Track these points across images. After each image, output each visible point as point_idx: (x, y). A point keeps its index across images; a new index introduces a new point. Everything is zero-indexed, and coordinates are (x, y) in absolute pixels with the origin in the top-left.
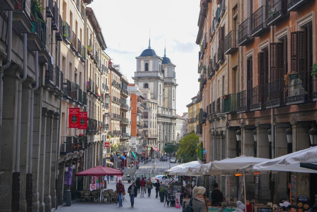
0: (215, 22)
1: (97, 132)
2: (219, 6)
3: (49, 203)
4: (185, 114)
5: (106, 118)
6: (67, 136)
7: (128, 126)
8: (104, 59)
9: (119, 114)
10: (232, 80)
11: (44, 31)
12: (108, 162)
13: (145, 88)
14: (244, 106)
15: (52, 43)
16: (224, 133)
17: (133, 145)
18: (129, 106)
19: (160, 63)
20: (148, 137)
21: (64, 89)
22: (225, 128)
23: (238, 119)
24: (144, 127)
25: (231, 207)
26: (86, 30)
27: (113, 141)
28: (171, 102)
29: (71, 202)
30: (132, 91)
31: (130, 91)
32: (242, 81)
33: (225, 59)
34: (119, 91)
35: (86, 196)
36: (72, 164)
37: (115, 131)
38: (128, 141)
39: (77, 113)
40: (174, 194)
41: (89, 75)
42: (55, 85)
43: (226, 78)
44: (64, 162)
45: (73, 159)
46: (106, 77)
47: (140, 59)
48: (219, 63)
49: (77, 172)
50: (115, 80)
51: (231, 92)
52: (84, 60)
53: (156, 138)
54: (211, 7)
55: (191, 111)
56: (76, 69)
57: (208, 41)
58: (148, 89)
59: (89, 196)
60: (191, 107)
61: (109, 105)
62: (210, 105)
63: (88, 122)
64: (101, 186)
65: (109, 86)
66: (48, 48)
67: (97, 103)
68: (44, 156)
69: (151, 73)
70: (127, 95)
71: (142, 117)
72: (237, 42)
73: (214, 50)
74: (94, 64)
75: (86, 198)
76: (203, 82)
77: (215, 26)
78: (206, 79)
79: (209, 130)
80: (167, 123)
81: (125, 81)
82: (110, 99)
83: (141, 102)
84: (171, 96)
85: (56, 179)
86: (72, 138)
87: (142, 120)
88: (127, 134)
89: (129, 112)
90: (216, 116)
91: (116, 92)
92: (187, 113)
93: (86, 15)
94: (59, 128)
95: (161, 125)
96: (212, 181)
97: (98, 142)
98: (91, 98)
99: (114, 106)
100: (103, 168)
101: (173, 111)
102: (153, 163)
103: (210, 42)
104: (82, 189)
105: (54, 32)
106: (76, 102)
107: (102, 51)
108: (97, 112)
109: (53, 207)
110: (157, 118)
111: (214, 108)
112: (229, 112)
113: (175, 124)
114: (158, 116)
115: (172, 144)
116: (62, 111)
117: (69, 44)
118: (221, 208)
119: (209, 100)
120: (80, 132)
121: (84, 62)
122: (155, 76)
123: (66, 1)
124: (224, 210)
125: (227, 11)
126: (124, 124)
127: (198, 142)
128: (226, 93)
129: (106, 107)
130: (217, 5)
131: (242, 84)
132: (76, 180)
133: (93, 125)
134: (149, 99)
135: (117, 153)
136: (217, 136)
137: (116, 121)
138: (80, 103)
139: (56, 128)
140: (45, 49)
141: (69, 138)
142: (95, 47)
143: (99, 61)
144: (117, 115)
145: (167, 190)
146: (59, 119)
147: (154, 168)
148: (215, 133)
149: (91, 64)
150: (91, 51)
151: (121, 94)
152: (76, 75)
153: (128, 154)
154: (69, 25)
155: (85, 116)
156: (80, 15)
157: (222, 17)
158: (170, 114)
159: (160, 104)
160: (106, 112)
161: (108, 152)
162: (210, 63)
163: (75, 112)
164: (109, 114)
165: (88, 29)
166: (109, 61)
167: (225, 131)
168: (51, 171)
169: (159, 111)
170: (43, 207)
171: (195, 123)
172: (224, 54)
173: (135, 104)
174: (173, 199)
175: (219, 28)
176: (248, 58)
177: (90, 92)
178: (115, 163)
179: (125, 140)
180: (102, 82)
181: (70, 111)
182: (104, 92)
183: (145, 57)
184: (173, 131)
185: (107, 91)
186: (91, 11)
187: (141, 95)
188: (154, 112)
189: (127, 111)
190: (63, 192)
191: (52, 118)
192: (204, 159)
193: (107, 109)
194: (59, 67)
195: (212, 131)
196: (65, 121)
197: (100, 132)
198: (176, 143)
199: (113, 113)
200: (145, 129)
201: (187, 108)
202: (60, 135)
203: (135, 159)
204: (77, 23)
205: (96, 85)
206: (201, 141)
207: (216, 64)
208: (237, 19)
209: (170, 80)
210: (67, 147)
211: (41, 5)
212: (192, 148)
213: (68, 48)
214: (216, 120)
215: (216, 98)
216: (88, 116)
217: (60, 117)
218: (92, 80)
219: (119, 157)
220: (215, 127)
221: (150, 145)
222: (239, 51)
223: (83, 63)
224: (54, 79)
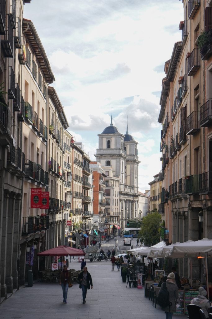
0: (177, 101)
1: (59, 211)
2: (181, 86)
3: (11, 284)
4: (147, 191)
5: (68, 196)
6: (29, 216)
7: (90, 204)
8: (66, 138)
9: (81, 192)
10: (194, 161)
11: (6, 114)
12: (70, 240)
13: (107, 165)
14: (206, 187)
15: (14, 126)
16: (186, 213)
17: (95, 223)
18: (91, 184)
19: (123, 141)
20: (110, 214)
21: (26, 170)
22: (188, 208)
23: (200, 200)
24: (106, 205)
25: (193, 291)
26: (48, 110)
27: (75, 219)
28: (134, 179)
29: (33, 283)
30: (94, 169)
31: (92, 169)
32: (204, 162)
33: (187, 139)
34: (81, 169)
35: (48, 276)
36: (33, 244)
37: (77, 209)
38: (91, 219)
39: (39, 193)
40: (136, 274)
41: (51, 154)
42: (17, 167)
43: (188, 158)
44: (25, 242)
45: (34, 239)
46: (68, 155)
47: (102, 137)
48: (181, 143)
49: (39, 252)
50: (77, 158)
51: (193, 173)
52: (46, 140)
53: (118, 216)
54: (173, 86)
55: (153, 189)
56: (38, 149)
57: (170, 120)
58: (110, 166)
59: (51, 276)
60: (153, 185)
61: (71, 183)
62: (173, 185)
63: (50, 201)
64: (63, 265)
65: (70, 164)
66: (10, 131)
67: (59, 182)
68: (6, 238)
69: (113, 151)
70: (89, 173)
71: (104, 195)
72: (199, 123)
73: (176, 130)
74: (56, 143)
75: (48, 278)
76: (165, 161)
77: (177, 106)
78: (168, 158)
79: (171, 209)
80: (129, 200)
81: (87, 159)
82: (72, 177)
83: (103, 180)
84: (134, 173)
85: (18, 260)
86: (34, 218)
87: (104, 198)
88: (89, 212)
89: (91, 190)
90: (178, 196)
91: (78, 171)
92: (149, 190)
93: (48, 95)
94: (21, 209)
95: (123, 203)
96: (174, 261)
97: (60, 221)
98: (53, 178)
99: (76, 184)
100: (65, 248)
101: (136, 189)
102: (115, 241)
103: (172, 121)
104: (44, 269)
105: (16, 113)
106: (38, 182)
107: (64, 130)
108: (59, 192)
109: (15, 287)
110: (119, 196)
111: (176, 188)
112: (191, 193)
113: (138, 201)
114: (121, 193)
115: (135, 222)
116: (24, 192)
117: (31, 124)
118: (183, 291)
119: (171, 180)
120: (42, 212)
121: (46, 141)
122: (117, 153)
123: (27, 82)
124: (186, 293)
125: (188, 91)
126: (86, 202)
127: (161, 221)
128: (188, 174)
129: (68, 186)
130: (178, 84)
131: (205, 165)
132: (38, 259)
133: (55, 205)
134: (111, 177)
135: (79, 231)
136: (179, 216)
137: (78, 199)
138: (42, 183)
139: (18, 209)
140: (7, 132)
141: (31, 219)
142: (57, 127)
143: (61, 140)
144: (79, 193)
145: (129, 270)
146: (21, 200)
147: (117, 247)
148: (177, 213)
149: (53, 144)
150: (53, 131)
151: (83, 172)
152: (38, 155)
153: (90, 232)
154: (31, 106)
155: (47, 196)
156: (42, 95)
157: (184, 97)
158: (132, 192)
159: (122, 182)
160: (68, 191)
161: (70, 230)
162: (172, 143)
163: (36, 193)
164: (71, 192)
165: (50, 108)
166: (72, 139)
167: (187, 212)
168: (13, 251)
169: (121, 189)
170: (4, 289)
171: (158, 201)
172: (186, 134)
173: (98, 181)
174: (135, 279)
175: (181, 108)
176: (210, 139)
177: (52, 171)
178: (77, 241)
179: (87, 218)
180: (64, 160)
181: (32, 192)
182: (66, 170)
183: (107, 135)
184: (136, 209)
185: (69, 169)
186: (53, 91)
187: (103, 173)
188: (116, 190)
189: (89, 189)
190: (25, 272)
191: (14, 199)
192: (166, 239)
193: (69, 187)
194: (21, 148)
195: (174, 210)
196: (27, 202)
197: (62, 211)
198: (138, 220)
199: (75, 191)
200: (107, 207)
201: (150, 186)
202: (22, 216)
203: (97, 237)
204: (39, 103)
205: (58, 164)
206: (164, 221)
207: (178, 144)
208: (199, 99)
209: (132, 158)
210: (28, 227)
211: (3, 89)
212: (154, 227)
213: (30, 128)
214: (178, 200)
215: (178, 178)
216: (50, 195)
217: (22, 198)
218: (54, 160)
219: (81, 235)
220: (177, 207)
221: (112, 222)
222: (201, 132)
223: (45, 143)
224: (16, 160)
